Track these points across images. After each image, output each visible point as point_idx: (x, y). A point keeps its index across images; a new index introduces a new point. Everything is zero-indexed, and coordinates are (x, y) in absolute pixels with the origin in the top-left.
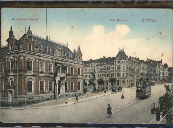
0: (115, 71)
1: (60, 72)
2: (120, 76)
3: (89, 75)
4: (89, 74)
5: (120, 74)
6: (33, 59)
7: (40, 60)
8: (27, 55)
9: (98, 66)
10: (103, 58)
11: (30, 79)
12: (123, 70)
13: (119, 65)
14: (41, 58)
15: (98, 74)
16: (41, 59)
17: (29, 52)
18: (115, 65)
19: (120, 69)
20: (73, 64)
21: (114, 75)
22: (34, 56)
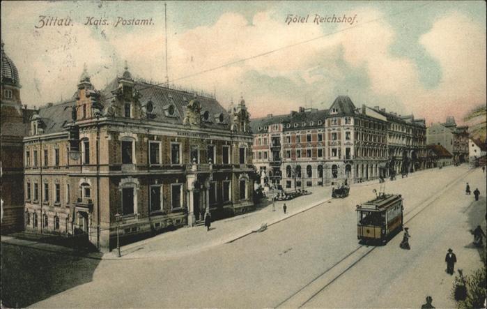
0: (326, 144)
1: (197, 163)
2: (340, 155)
3: (266, 153)
4: (266, 150)
5: (340, 151)
6: (135, 136)
7: (151, 137)
8: (121, 129)
9: (286, 132)
10: (298, 112)
11: (128, 183)
12: (346, 142)
13: (336, 128)
14: (153, 132)
15: (286, 149)
16: (154, 135)
17: (125, 123)
18: (326, 130)
19: (340, 138)
20: (228, 139)
21: (324, 153)
22: (136, 130)
